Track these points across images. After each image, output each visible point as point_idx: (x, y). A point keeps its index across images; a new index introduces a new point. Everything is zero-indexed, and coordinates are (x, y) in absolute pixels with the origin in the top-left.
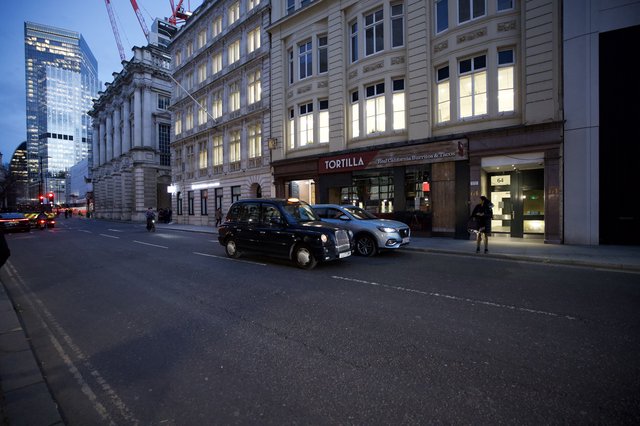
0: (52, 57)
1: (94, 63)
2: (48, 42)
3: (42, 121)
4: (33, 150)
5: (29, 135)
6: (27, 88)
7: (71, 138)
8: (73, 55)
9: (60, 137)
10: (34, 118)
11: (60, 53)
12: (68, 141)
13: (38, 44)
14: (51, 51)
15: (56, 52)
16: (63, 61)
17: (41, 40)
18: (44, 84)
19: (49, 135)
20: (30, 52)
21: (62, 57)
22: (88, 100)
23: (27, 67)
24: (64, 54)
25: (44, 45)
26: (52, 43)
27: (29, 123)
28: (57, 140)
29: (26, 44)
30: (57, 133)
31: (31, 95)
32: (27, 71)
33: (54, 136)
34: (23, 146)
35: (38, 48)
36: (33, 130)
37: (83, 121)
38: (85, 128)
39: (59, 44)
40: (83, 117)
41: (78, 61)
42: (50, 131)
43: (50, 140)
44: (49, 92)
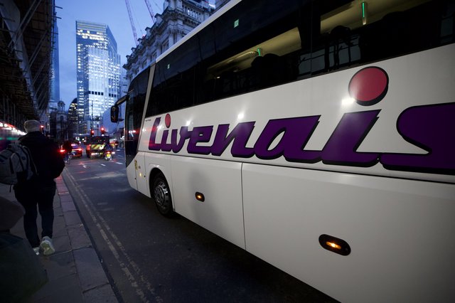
0: (89, 42)
1: (115, 44)
2: (88, 32)
3: (86, 84)
4: (81, 103)
5: (78, 93)
6: (78, 63)
7: (102, 94)
8: (103, 39)
9: (96, 93)
10: (81, 82)
11: (96, 39)
12: (100, 96)
13: (83, 34)
14: (91, 38)
15: (94, 38)
16: (97, 44)
17: (85, 32)
18: (87, 59)
19: (89, 92)
20: (79, 39)
21: (96, 41)
22: (112, 68)
23: (77, 49)
24: (98, 39)
25: (87, 34)
26: (91, 33)
27: (79, 85)
28: (95, 96)
29: (77, 35)
30: (95, 91)
31: (79, 67)
32: (78, 52)
33: (93, 93)
34: (75, 101)
35: (83, 37)
36: (81, 90)
37: (109, 83)
38: (110, 86)
39: (95, 33)
40: (109, 79)
41: (106, 43)
42: (90, 89)
43: (90, 95)
44: (89, 64)
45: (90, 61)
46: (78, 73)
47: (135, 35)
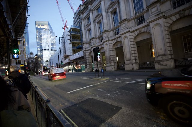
0: (41, 29)
2: (41, 25)
3: (41, 47)
4: (39, 55)
6: (37, 39)
7: (48, 50)
8: (47, 27)
10: (38, 46)
11: (44, 28)
14: (42, 28)
15: (43, 28)
17: (39, 25)
20: (37, 29)
21: (44, 29)
22: (52, 38)
26: (42, 25)
27: (38, 48)
29: (36, 27)
32: (36, 34)
33: (44, 50)
34: (36, 55)
35: (39, 27)
36: (38, 50)
37: (51, 45)
38: (52, 46)
39: (43, 25)
40: (51, 43)
41: (48, 29)
42: (43, 48)
43: (43, 51)
44: (42, 38)
45: (42, 36)
46: (37, 43)
47: (63, 20)
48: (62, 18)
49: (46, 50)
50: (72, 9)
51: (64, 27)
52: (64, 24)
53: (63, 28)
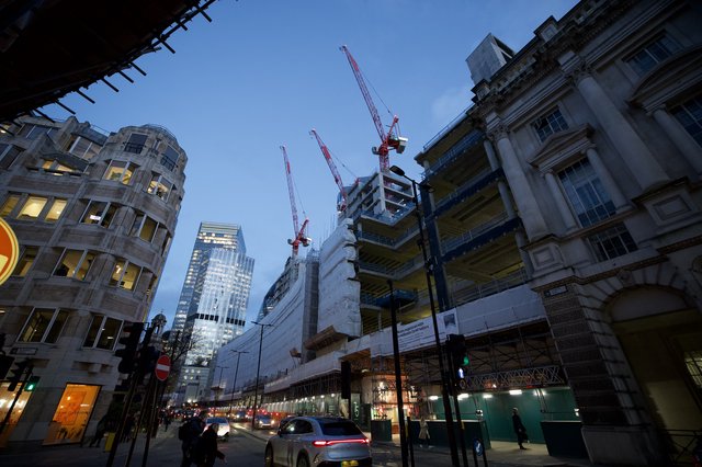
0: (211, 245)
2: (214, 235)
3: (194, 307)
6: (187, 276)
7: (217, 319)
8: (231, 243)
10: (184, 303)
11: (221, 243)
12: (213, 322)
13: (206, 238)
14: (215, 242)
15: (218, 243)
16: (221, 249)
17: (209, 234)
18: (207, 265)
19: (197, 316)
20: (199, 244)
21: (221, 246)
22: (240, 278)
23: (192, 257)
24: (224, 243)
25: (210, 238)
26: (217, 235)
27: (180, 307)
28: (204, 321)
29: (198, 239)
30: (206, 313)
31: (189, 282)
32: (192, 261)
33: (202, 317)
35: (205, 241)
36: (180, 316)
37: (231, 300)
38: (231, 306)
39: (222, 236)
40: (233, 295)
41: (234, 247)
42: (200, 311)
43: (197, 321)
44: (208, 272)
45: (210, 268)
46: (184, 290)
47: (295, 218)
48: (294, 210)
49: (207, 318)
50: (337, 181)
51: (294, 239)
52: (296, 228)
53: (289, 241)
